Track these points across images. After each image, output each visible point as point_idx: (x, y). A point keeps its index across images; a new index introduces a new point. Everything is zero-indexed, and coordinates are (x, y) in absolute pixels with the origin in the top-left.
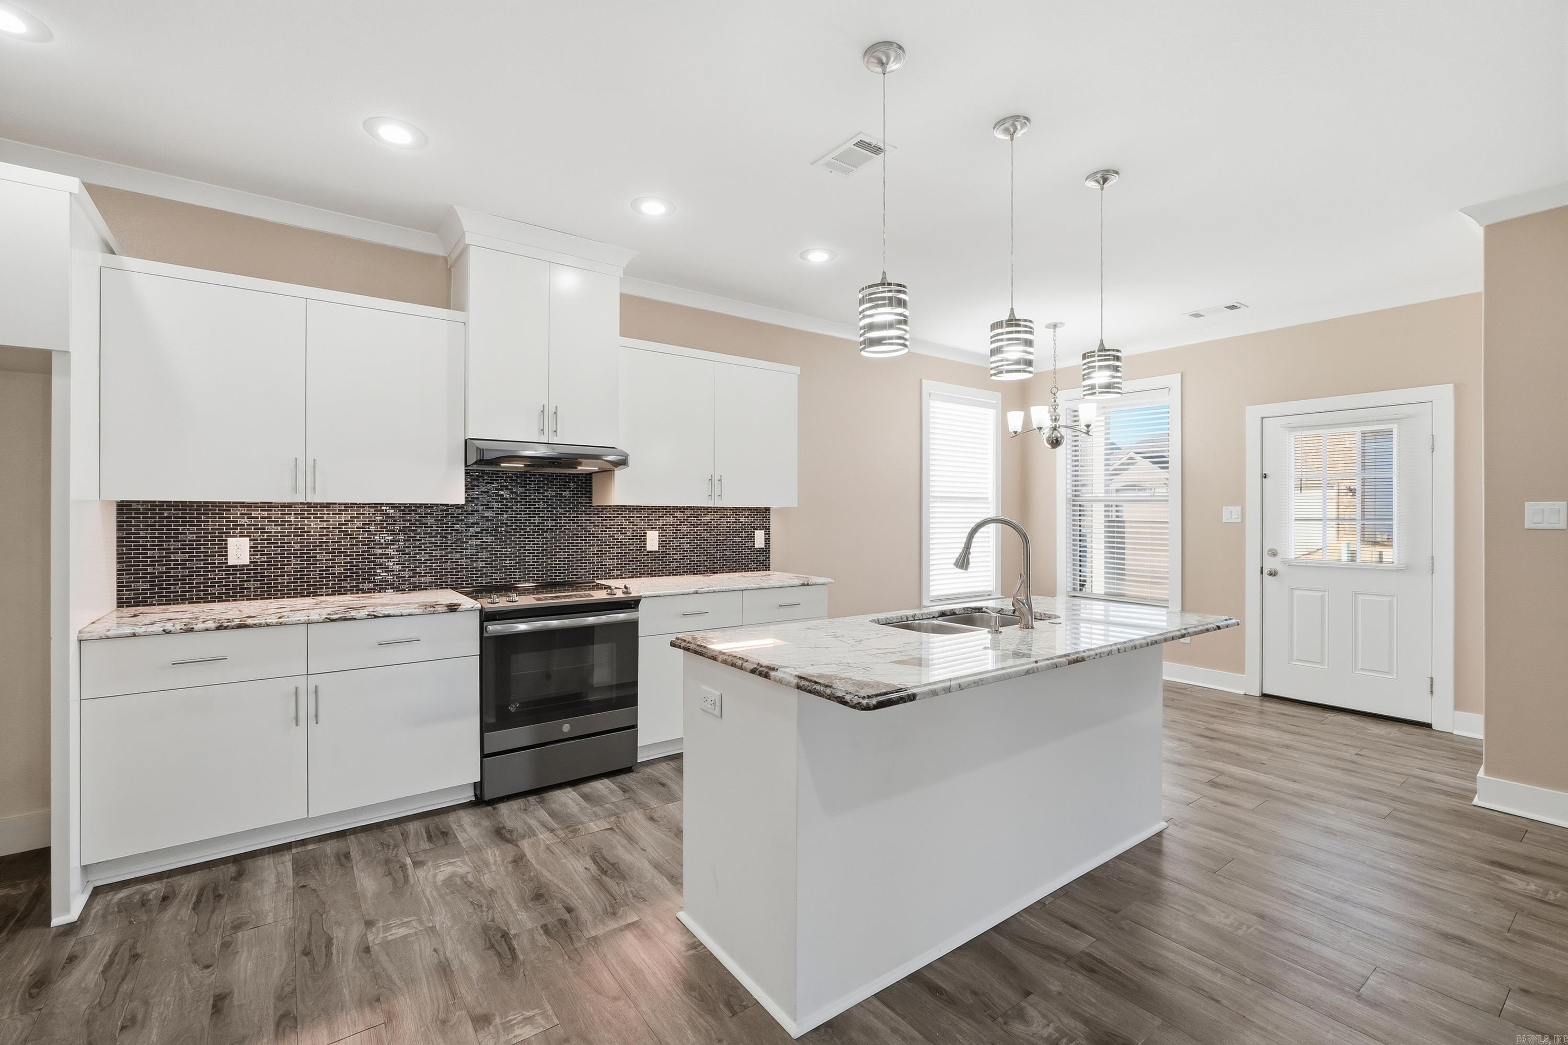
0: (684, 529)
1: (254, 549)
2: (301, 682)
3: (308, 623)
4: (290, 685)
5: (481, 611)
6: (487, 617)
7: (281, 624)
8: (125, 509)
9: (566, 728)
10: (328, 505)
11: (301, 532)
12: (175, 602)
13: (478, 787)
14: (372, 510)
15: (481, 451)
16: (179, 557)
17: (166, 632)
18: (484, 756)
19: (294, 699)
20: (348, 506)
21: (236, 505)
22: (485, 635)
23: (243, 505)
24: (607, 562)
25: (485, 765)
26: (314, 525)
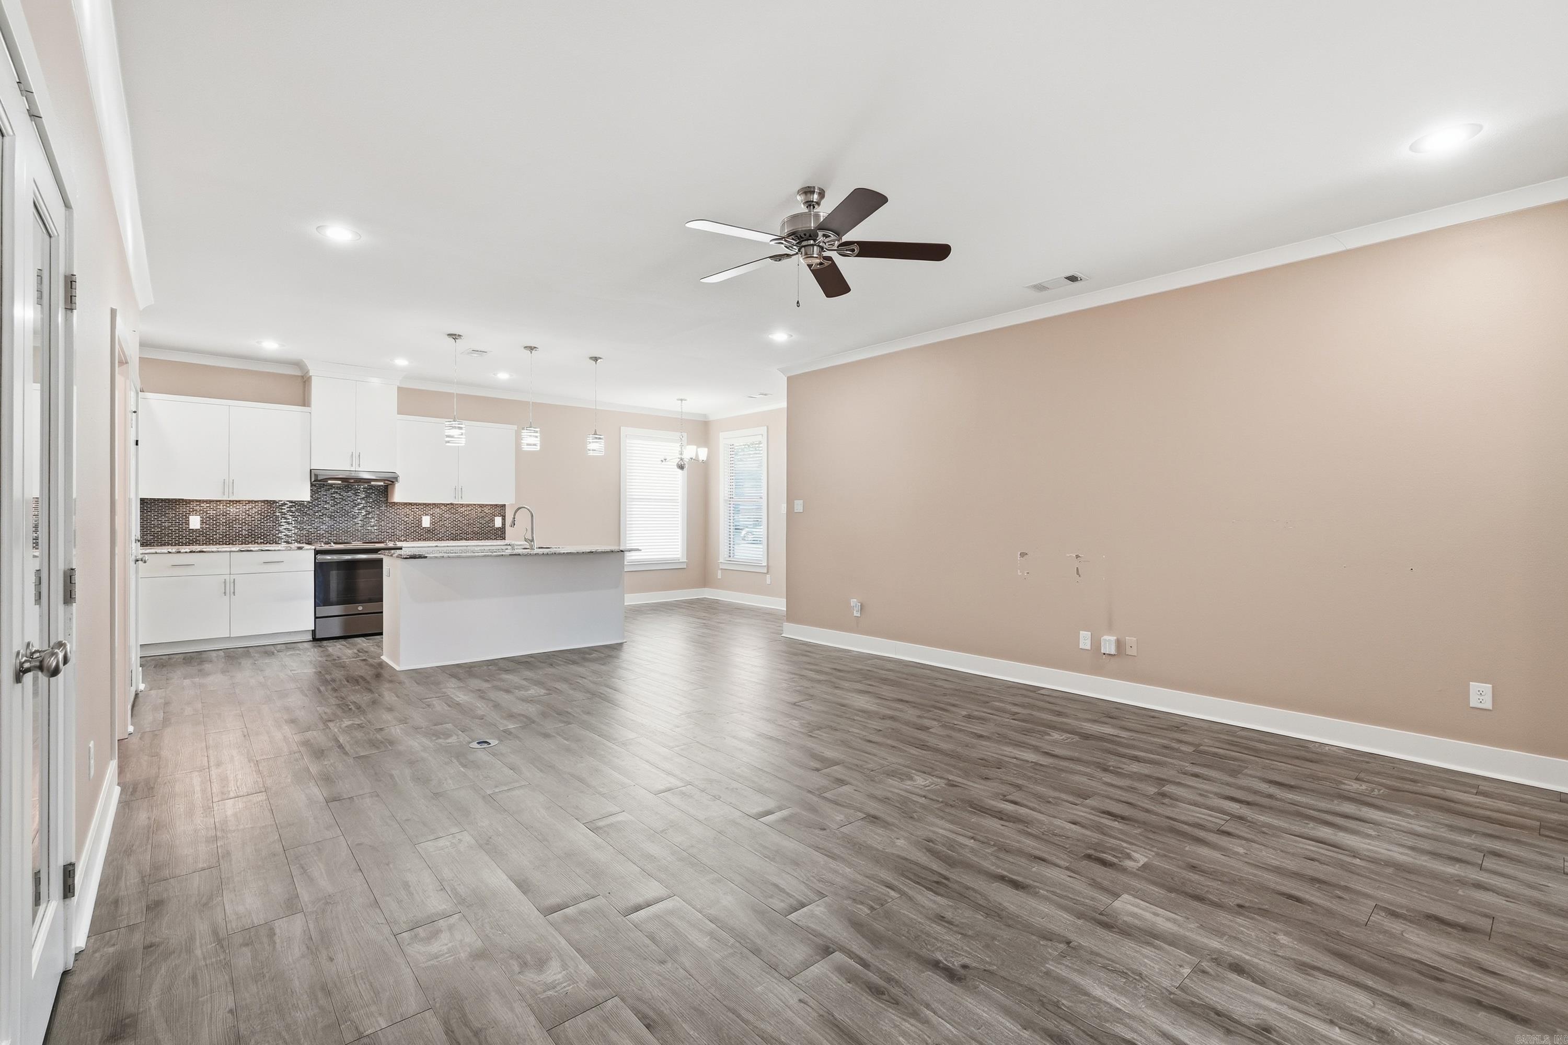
0: (447, 516)
1: (202, 522)
2: (227, 577)
3: (230, 552)
4: (222, 578)
5: (315, 550)
6: (317, 552)
7: (218, 552)
8: (143, 501)
9: (360, 608)
10: (239, 501)
11: (225, 514)
12: (164, 545)
13: (314, 632)
14: (263, 504)
15: (316, 475)
16: (166, 524)
17: (169, 552)
18: (316, 618)
19: (223, 585)
20: (250, 502)
21: (193, 501)
22: (317, 561)
23: (197, 501)
24: (398, 533)
25: (317, 622)
26: (233, 510)
